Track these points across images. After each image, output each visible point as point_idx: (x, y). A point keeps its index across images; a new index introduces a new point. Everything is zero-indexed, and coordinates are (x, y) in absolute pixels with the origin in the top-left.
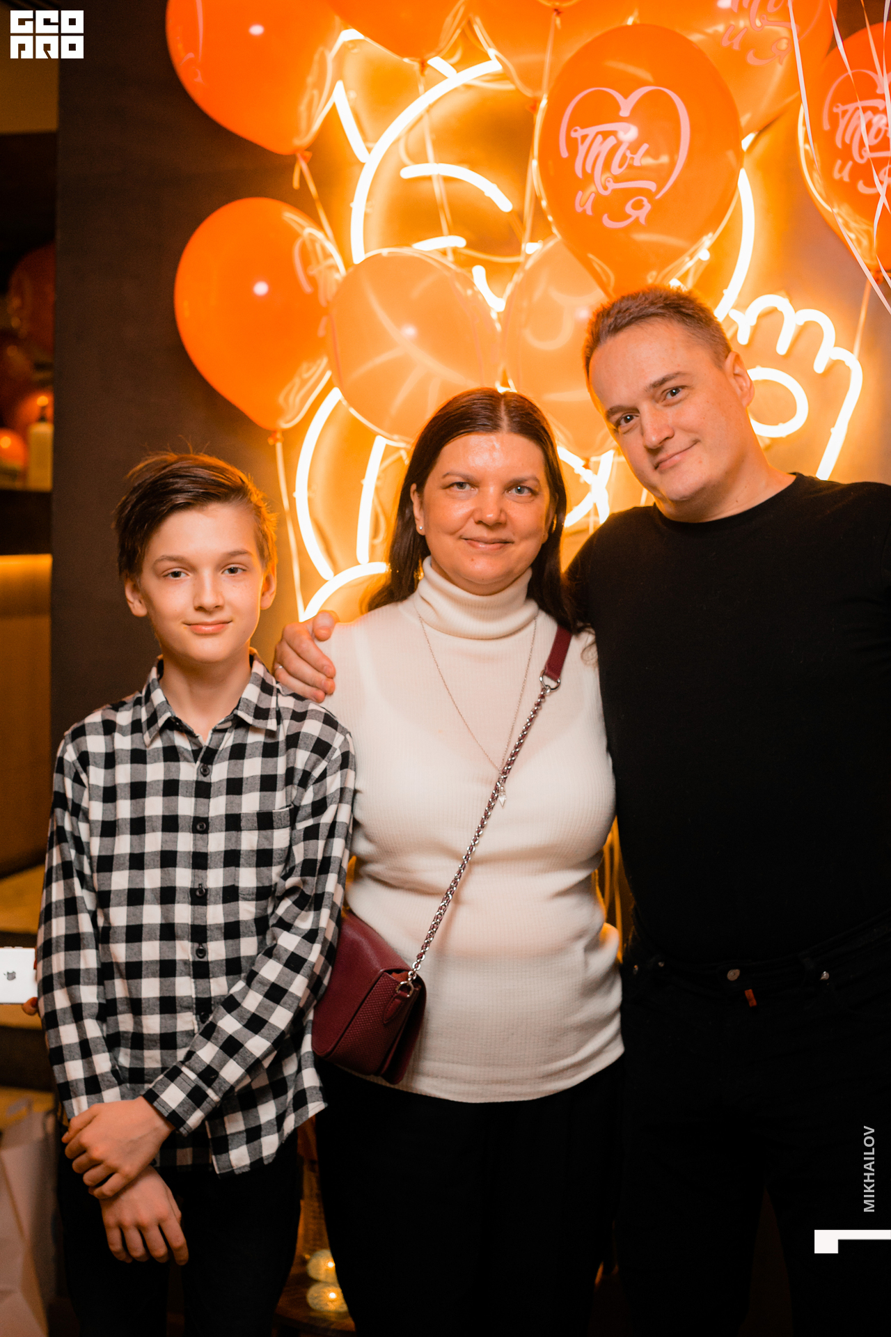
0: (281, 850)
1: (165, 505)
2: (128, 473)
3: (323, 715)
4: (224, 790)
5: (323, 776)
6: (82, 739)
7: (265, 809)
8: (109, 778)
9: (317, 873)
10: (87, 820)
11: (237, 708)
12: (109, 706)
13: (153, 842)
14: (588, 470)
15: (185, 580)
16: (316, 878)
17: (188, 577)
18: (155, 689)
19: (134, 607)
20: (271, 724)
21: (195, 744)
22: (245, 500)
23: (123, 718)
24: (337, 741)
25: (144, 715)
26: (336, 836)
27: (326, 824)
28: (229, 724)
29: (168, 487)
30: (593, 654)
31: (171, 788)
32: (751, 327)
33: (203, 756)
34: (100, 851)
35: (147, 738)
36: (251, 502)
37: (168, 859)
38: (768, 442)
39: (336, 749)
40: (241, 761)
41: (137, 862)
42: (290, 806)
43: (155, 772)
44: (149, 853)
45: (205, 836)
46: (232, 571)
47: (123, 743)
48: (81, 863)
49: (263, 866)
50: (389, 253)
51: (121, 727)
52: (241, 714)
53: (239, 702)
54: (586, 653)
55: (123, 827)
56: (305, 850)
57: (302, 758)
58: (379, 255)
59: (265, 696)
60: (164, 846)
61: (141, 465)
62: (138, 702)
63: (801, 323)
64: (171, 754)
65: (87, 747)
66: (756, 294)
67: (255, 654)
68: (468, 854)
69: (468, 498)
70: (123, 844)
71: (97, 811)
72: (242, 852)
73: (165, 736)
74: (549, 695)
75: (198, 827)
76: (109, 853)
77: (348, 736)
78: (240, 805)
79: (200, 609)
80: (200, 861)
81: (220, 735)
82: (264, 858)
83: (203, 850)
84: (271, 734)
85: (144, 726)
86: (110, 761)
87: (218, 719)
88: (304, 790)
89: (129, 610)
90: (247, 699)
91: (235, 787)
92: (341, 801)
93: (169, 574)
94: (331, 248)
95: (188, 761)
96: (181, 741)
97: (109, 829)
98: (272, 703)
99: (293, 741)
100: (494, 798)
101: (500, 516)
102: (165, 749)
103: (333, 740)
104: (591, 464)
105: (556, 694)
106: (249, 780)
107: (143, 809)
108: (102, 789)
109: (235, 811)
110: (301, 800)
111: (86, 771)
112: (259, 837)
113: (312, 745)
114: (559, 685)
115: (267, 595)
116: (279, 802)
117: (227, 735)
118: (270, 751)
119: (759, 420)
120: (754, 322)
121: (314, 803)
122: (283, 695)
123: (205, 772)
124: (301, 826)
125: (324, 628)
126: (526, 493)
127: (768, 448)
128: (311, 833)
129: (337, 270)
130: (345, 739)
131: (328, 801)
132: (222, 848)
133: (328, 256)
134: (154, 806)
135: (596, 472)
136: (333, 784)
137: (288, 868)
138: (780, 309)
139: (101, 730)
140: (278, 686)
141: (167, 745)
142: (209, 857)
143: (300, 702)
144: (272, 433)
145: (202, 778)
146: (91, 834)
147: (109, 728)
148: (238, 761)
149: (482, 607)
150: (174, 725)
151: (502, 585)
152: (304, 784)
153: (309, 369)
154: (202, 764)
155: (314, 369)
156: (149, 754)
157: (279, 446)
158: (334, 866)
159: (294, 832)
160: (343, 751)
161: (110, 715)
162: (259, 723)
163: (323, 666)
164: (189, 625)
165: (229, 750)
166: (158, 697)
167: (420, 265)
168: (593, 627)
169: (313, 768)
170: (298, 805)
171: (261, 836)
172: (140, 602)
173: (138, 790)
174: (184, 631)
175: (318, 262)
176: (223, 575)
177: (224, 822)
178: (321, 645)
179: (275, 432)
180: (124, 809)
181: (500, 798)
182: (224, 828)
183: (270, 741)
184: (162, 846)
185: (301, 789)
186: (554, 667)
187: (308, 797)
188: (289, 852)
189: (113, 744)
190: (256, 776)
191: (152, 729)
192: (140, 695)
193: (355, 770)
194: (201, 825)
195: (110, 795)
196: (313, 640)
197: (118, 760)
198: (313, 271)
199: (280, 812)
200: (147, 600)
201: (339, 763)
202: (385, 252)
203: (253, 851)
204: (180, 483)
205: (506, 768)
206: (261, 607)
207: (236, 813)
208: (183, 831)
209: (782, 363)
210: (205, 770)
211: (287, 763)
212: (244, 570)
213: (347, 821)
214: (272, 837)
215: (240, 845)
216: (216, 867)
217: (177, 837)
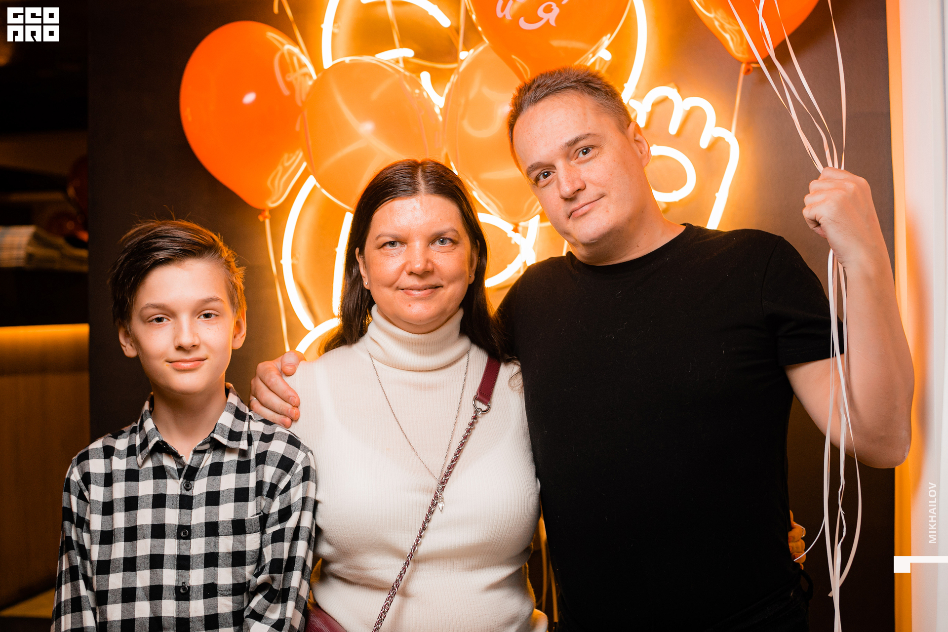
0: (253, 551)
1: (148, 260)
2: (121, 238)
3: (288, 436)
4: (204, 502)
5: (288, 487)
6: (86, 462)
7: (239, 517)
8: (108, 494)
9: (283, 571)
10: (89, 531)
11: (213, 432)
12: (109, 435)
13: (144, 547)
14: (517, 234)
15: (167, 325)
16: (282, 575)
17: (169, 322)
18: (147, 418)
19: (126, 350)
20: (243, 445)
21: (180, 464)
22: (216, 256)
23: (121, 444)
24: (299, 458)
25: (138, 441)
26: (300, 539)
27: (291, 529)
28: (207, 446)
29: (151, 246)
30: (519, 381)
31: (159, 501)
32: (647, 113)
33: (186, 473)
34: (99, 557)
35: (140, 459)
36: (222, 257)
37: (156, 561)
38: (664, 206)
39: (298, 465)
40: (218, 477)
41: (130, 564)
42: (260, 513)
43: (146, 488)
44: (140, 556)
45: (188, 541)
46: (207, 316)
47: (120, 464)
48: (85, 568)
49: (238, 566)
50: (350, 60)
51: (118, 451)
52: (216, 436)
53: (215, 427)
54: (512, 381)
55: (118, 535)
56: (272, 551)
57: (269, 473)
58: (343, 62)
59: (238, 421)
60: (153, 551)
61: (132, 231)
62: (134, 431)
63: (688, 108)
64: (160, 473)
65: (89, 469)
66: (650, 87)
67: (230, 388)
68: (411, 553)
69: (399, 254)
70: (119, 550)
71: (96, 522)
72: (219, 554)
73: (155, 459)
74: (481, 417)
75: (182, 534)
76: (107, 559)
77: (309, 454)
78: (217, 514)
79: (180, 348)
80: (183, 563)
81: (200, 456)
82: (238, 559)
83: (186, 553)
84: (243, 453)
85: (138, 450)
86: (108, 480)
87: (198, 441)
88: (271, 500)
89: (122, 352)
90: (222, 424)
91: (213, 499)
92: (303, 508)
93: (154, 319)
94: (305, 60)
95: (174, 478)
96: (168, 462)
97: (107, 538)
98: (243, 427)
99: (262, 458)
100: (434, 505)
101: (426, 265)
102: (154, 468)
103: (296, 456)
104: (520, 229)
105: (488, 416)
106: (225, 493)
107: (136, 520)
108: (102, 504)
109: (214, 520)
110: (270, 509)
111: (88, 489)
112: (234, 541)
113: (278, 462)
114: (489, 407)
115: (238, 337)
116: (251, 510)
117: (207, 455)
118: (243, 468)
119: (656, 189)
120: (649, 109)
121: (280, 511)
122: (254, 421)
123: (188, 487)
124: (270, 531)
125: (289, 365)
126: (448, 244)
127: (665, 211)
128: (278, 537)
129: (311, 77)
130: (307, 456)
131: (293, 509)
132: (203, 551)
133: (301, 65)
134: (145, 517)
135: (525, 236)
136: (296, 494)
137: (260, 568)
138: (670, 97)
139: (102, 454)
140: (251, 414)
141: (156, 465)
142: (191, 559)
143: (269, 426)
144: (261, 212)
145: (185, 492)
146: (92, 543)
147: (108, 452)
148: (216, 477)
149: (421, 344)
150: (162, 448)
151: (438, 324)
152: (271, 495)
153: (289, 159)
154: (185, 480)
155: (294, 158)
156: (141, 473)
157: (267, 222)
158: (298, 564)
159: (265, 536)
160: (304, 466)
161: (110, 441)
162: (232, 444)
163: (289, 397)
164: (171, 362)
165: (208, 467)
166: (149, 424)
167: (378, 71)
168: (518, 359)
169: (279, 481)
170: (267, 513)
171: (235, 540)
172: (131, 345)
173: (131, 504)
174: (167, 368)
175: (295, 70)
176: (199, 320)
177: (204, 529)
178: (288, 380)
179: (264, 210)
180: (120, 520)
181: (439, 504)
182: (204, 534)
183: (242, 459)
184: (151, 551)
185: (269, 500)
186: (485, 393)
187: (276, 506)
188: (260, 553)
189: (111, 466)
190: (231, 489)
191: (143, 452)
192: (136, 425)
193: (316, 483)
194: (184, 532)
195: (108, 509)
196: (281, 376)
197: (115, 479)
198: (291, 77)
199: (251, 520)
200: (136, 343)
201: (301, 476)
202: (347, 60)
203: (229, 553)
204: (161, 243)
205: (444, 479)
206: (232, 347)
207: (214, 521)
208: (169, 538)
209: (674, 141)
210: (187, 486)
211: (257, 478)
212: (217, 315)
213: (309, 526)
214: (245, 541)
215: (218, 548)
216: (197, 568)
217: (164, 543)
